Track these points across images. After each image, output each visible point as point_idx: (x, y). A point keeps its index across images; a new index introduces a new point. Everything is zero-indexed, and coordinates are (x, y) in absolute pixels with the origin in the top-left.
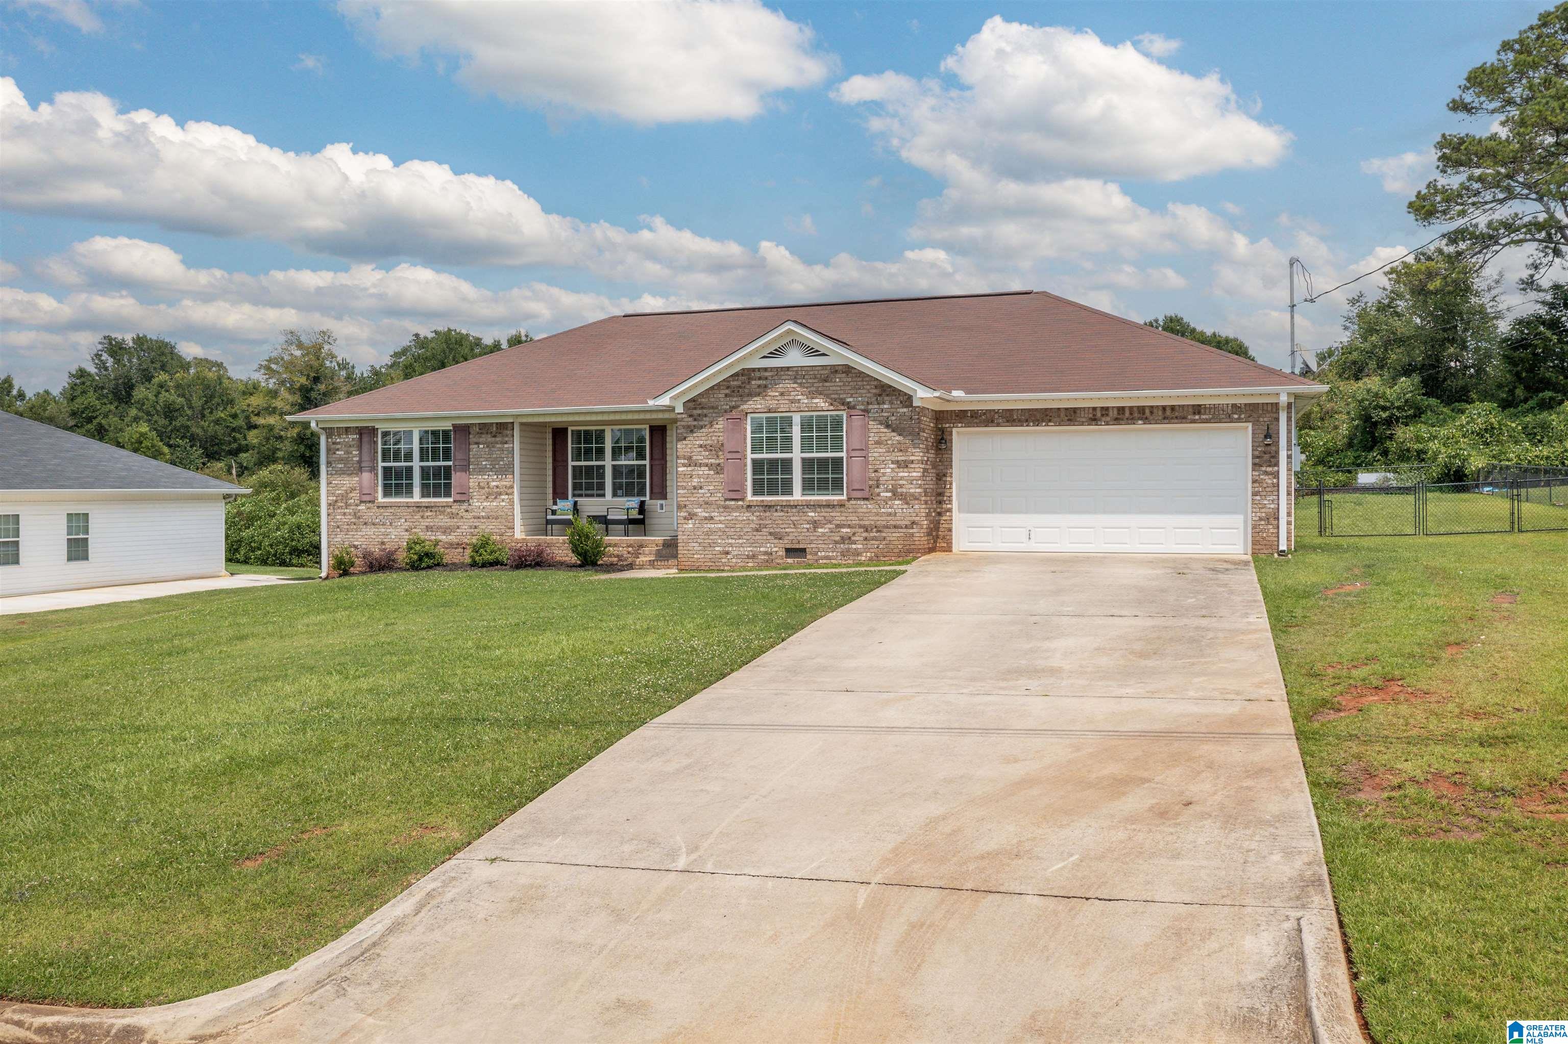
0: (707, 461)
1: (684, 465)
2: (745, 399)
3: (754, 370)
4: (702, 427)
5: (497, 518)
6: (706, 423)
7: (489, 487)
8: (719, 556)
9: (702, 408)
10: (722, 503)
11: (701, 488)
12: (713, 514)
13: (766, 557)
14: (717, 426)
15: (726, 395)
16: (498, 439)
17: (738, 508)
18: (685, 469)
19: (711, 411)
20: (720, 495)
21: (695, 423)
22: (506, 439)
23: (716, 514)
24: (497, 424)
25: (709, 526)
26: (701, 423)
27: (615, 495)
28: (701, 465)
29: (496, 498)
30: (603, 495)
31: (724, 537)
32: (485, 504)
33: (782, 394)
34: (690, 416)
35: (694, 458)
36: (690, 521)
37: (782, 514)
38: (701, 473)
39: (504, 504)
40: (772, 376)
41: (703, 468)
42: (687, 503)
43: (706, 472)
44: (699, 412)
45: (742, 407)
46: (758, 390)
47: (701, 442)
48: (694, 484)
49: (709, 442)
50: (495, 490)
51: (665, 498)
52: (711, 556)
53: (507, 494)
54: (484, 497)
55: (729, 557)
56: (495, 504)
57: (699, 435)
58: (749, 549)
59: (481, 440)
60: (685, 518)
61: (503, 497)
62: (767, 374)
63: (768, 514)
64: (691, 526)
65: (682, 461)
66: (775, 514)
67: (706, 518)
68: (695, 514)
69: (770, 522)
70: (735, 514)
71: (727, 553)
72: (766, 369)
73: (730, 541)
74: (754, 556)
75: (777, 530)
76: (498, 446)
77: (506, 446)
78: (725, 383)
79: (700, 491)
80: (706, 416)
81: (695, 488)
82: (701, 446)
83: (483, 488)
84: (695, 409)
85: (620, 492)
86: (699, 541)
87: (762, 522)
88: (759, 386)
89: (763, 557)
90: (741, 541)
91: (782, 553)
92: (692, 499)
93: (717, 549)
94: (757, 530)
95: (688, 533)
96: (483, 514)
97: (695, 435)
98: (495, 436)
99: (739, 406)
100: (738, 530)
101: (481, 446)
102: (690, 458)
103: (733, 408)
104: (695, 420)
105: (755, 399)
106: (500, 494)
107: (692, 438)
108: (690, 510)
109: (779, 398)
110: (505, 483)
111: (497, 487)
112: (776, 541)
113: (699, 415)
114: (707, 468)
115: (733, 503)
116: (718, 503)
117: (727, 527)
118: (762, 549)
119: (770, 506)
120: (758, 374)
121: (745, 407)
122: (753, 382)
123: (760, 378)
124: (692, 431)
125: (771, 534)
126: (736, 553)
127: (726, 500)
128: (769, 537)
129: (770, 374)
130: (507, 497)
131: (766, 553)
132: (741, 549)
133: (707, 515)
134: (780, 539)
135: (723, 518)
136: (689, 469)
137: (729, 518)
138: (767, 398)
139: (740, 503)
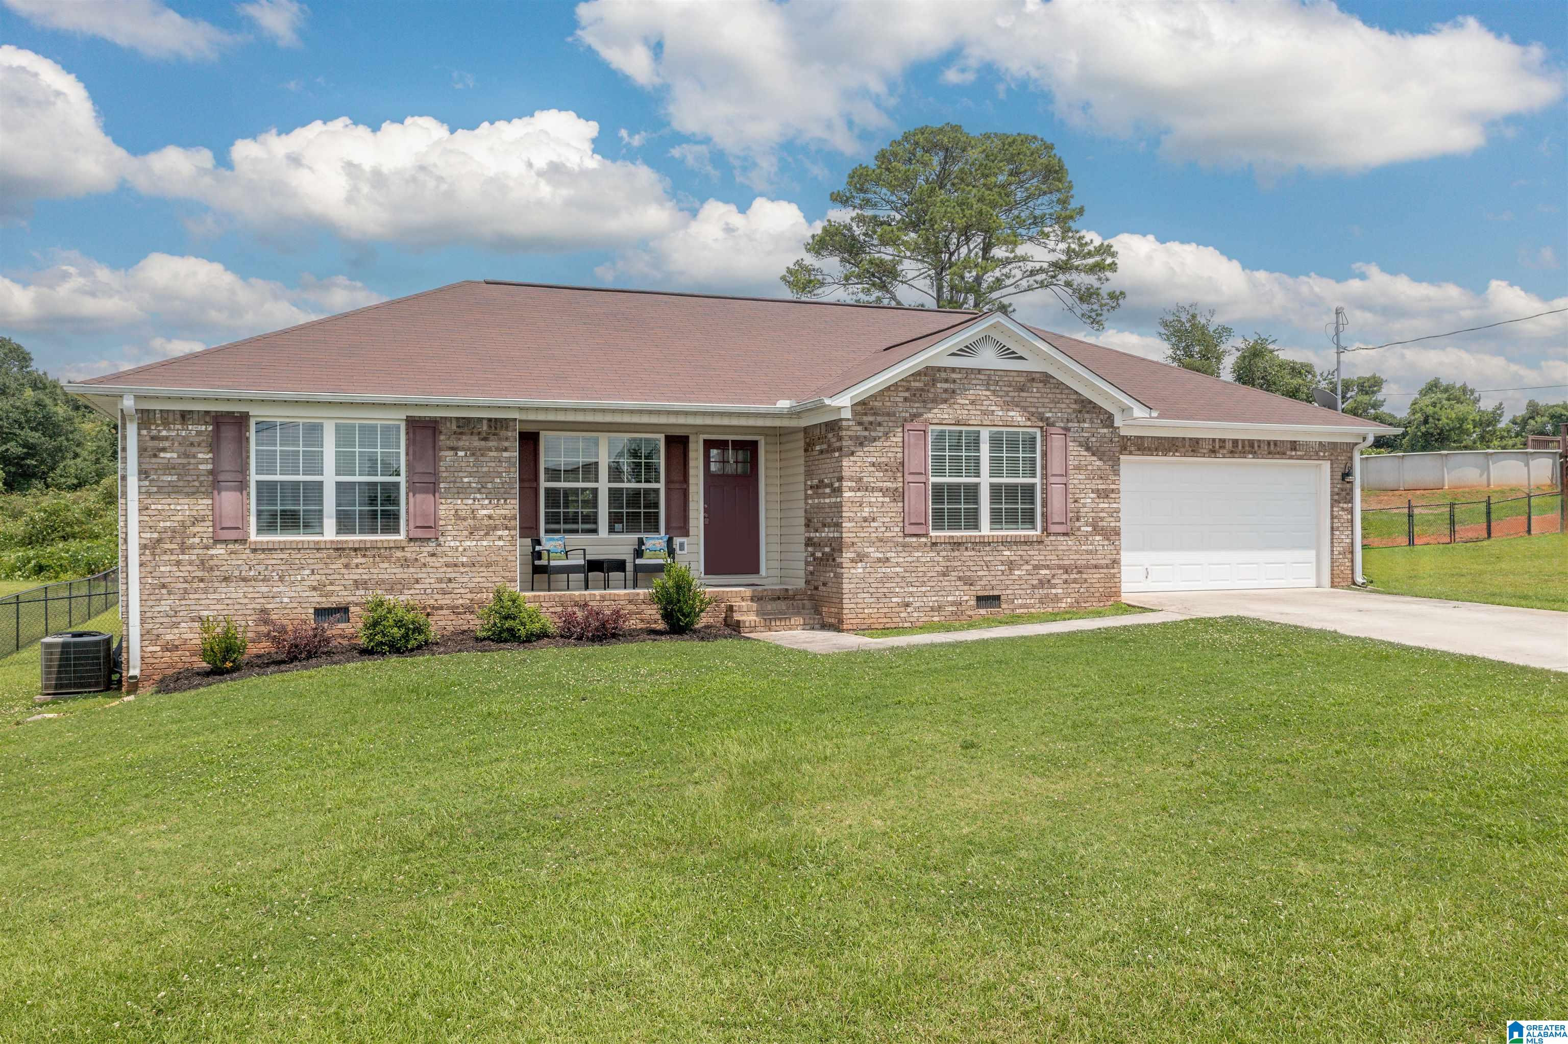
0: (881, 484)
1: (851, 489)
2: (929, 406)
3: (939, 369)
4: (875, 439)
5: (489, 565)
6: (880, 434)
7: (474, 518)
8: (897, 610)
9: (875, 414)
10: (900, 540)
11: (874, 520)
12: (889, 555)
13: (954, 608)
14: (894, 439)
15: (906, 399)
16: (491, 444)
17: (917, 548)
18: (852, 494)
19: (886, 418)
20: (898, 529)
21: (866, 433)
22: (506, 444)
23: (893, 555)
24: (490, 420)
25: (884, 570)
26: (873, 434)
28: (873, 490)
29: (487, 534)
30: (595, 531)
31: (904, 584)
32: (468, 543)
33: (973, 403)
34: (860, 424)
35: (865, 479)
36: (859, 565)
37: (973, 553)
38: (873, 500)
39: (501, 543)
40: (961, 379)
41: (876, 494)
42: (856, 540)
43: (880, 499)
44: (871, 419)
45: (925, 416)
46: (944, 396)
47: (874, 460)
48: (865, 514)
49: (883, 459)
50: (486, 522)
51: (686, 534)
52: (886, 610)
53: (507, 528)
54: (466, 533)
55: (909, 610)
56: (485, 543)
57: (872, 449)
58: (934, 599)
59: (461, 444)
60: (852, 561)
61: (500, 533)
62: (954, 376)
63: (956, 553)
64: (860, 570)
65: (849, 484)
66: (966, 553)
67: (879, 560)
68: (867, 555)
69: (959, 563)
70: (916, 554)
71: (907, 605)
72: (953, 370)
73: (911, 589)
74: (940, 607)
75: (968, 574)
76: (492, 454)
77: (505, 454)
78: (904, 384)
79: (873, 524)
80: (880, 424)
81: (865, 520)
82: (873, 465)
83: (465, 519)
84: (866, 414)
85: (618, 527)
86: (871, 590)
87: (949, 564)
88: (946, 391)
89: (950, 609)
90: (924, 589)
91: (973, 602)
92: (862, 535)
93: (894, 600)
94: (944, 575)
95: (856, 580)
96: (465, 559)
97: (865, 449)
98: (485, 439)
99: (921, 415)
100: (920, 574)
101: (461, 454)
102: (861, 479)
103: (914, 417)
104: (866, 429)
105: (941, 406)
106: (495, 528)
107: (861, 454)
108: (859, 550)
109: (970, 407)
110: (503, 512)
111: (490, 517)
112: (966, 588)
113: (871, 423)
114: (881, 494)
115: (914, 539)
116: (896, 539)
117: (906, 571)
118: (950, 599)
119: (959, 544)
120: (943, 375)
121: (930, 415)
122: (939, 385)
123: (946, 381)
124: (861, 444)
125: (960, 578)
126: (918, 604)
127: (905, 536)
128: (958, 583)
129: (959, 376)
130: (507, 532)
131: (953, 603)
132: (925, 599)
133: (881, 555)
134: (971, 585)
135: (902, 560)
136: (859, 494)
137: (909, 559)
138: (956, 406)
139: (923, 540)
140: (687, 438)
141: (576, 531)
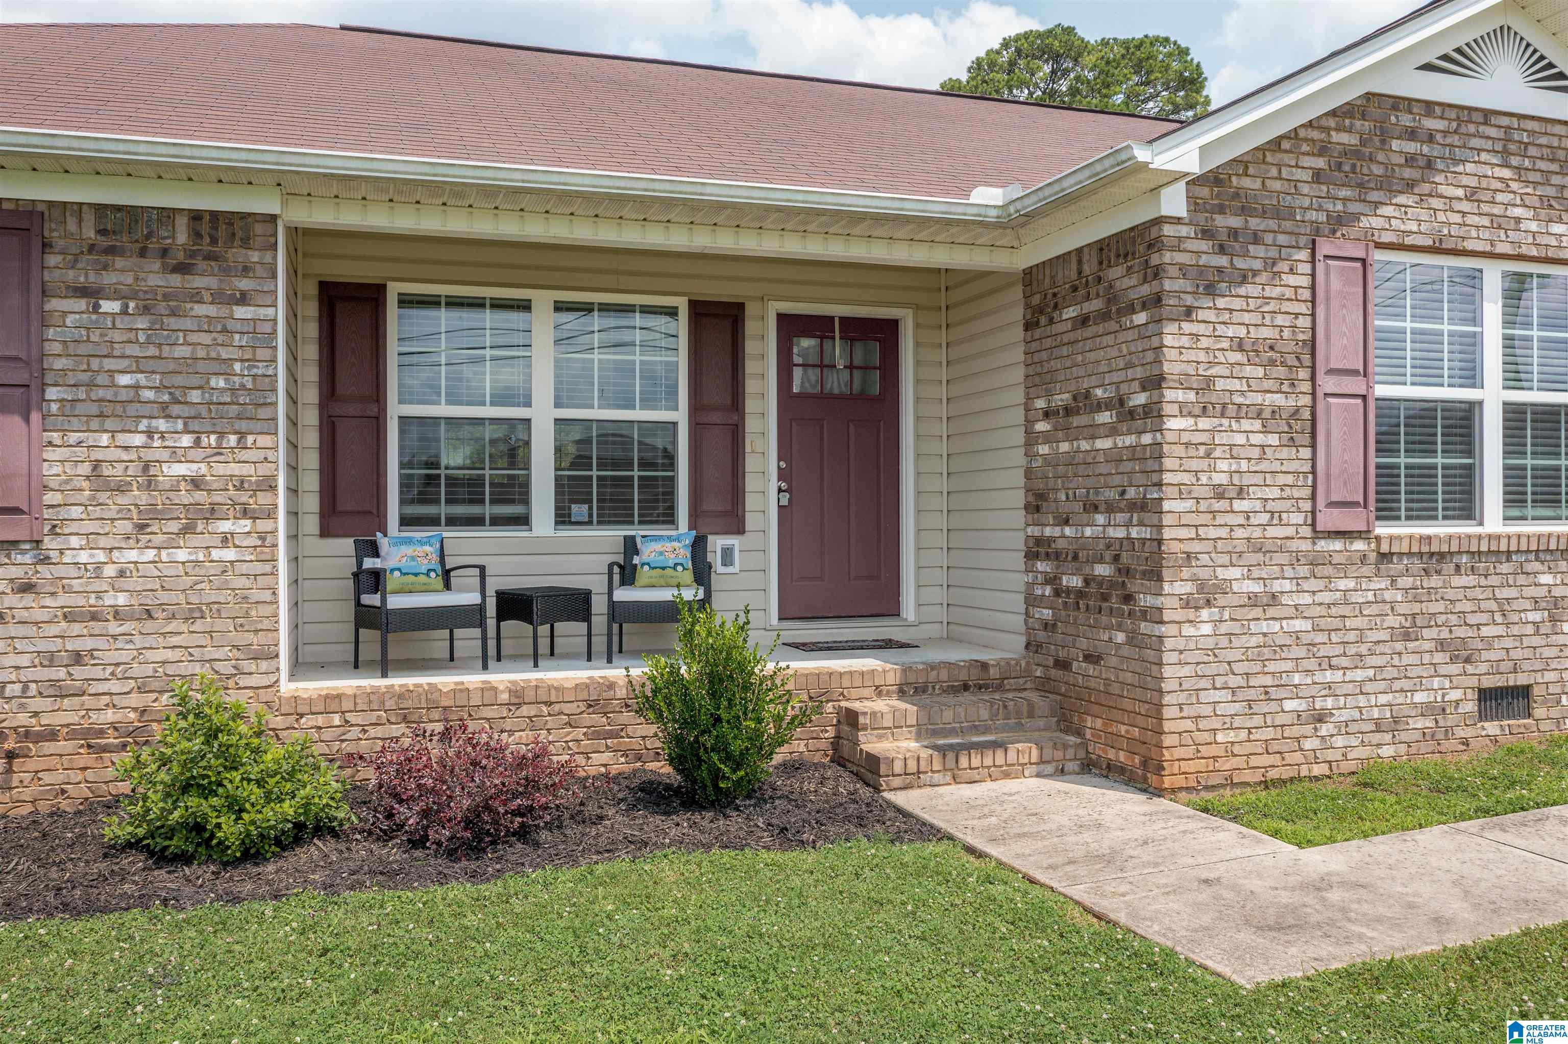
0: (1258, 398)
1: (1184, 410)
2: (1374, 196)
3: (1399, 103)
4: (1244, 278)
5: (193, 615)
6: (1257, 265)
7: (150, 485)
8: (1296, 731)
9: (1244, 211)
10: (1305, 546)
11: (1241, 493)
12: (1277, 586)
13: (1429, 723)
14: (1291, 280)
15: (1318, 176)
16: (198, 282)
17: (1343, 569)
18: (1187, 423)
19: (1272, 224)
20: (1298, 518)
21: (1223, 261)
22: (244, 284)
23: (1287, 585)
24: (196, 216)
25: (1264, 626)
26: (1240, 263)
27: (563, 518)
28: (1241, 412)
29: (188, 530)
30: (523, 521)
31: (1311, 664)
32: (133, 555)
33: (1471, 195)
34: (1207, 234)
35: (1220, 384)
36: (1205, 614)
37: (1471, 580)
38: (1240, 439)
39: (230, 554)
40: (1445, 133)
41: (1246, 425)
42: (1196, 547)
43: (1257, 439)
44: (1235, 222)
45: (1365, 222)
46: (1407, 173)
47: (1242, 332)
48: (1221, 479)
49: (1265, 332)
50: (185, 497)
51: (739, 529)
52: (1269, 733)
53: (246, 513)
54: (126, 526)
55: (1325, 729)
56: (182, 555)
57: (1237, 304)
58: (1383, 699)
59: (109, 279)
60: (1187, 603)
61: (225, 526)
62: (1430, 123)
63: (1435, 581)
64: (1207, 629)
65: (1180, 395)
66: (1457, 581)
67: (1253, 601)
68: (1223, 587)
69: (1440, 607)
70: (1343, 584)
71: (1320, 718)
72: (1429, 107)
73: (1329, 676)
74: (1396, 720)
75: (1461, 632)
76: (201, 310)
77: (241, 312)
78: (1315, 134)
79: (1238, 505)
80: (1256, 239)
81: (1220, 493)
82: (1240, 345)
83: (121, 488)
84: (1221, 210)
85: (579, 511)
86: (1234, 681)
87: (1416, 608)
88: (1410, 160)
89: (1420, 723)
90: (1359, 675)
91: (1470, 707)
92: (1213, 533)
93: (1289, 705)
94: (1407, 637)
95: (1198, 656)
96: (122, 599)
97: (1221, 302)
98: (182, 269)
99: (1356, 217)
100: (1352, 636)
101: (110, 306)
102: (1208, 383)
103: (1338, 222)
104: (1222, 250)
105: (1401, 199)
106: (212, 513)
107: (1211, 315)
108: (1204, 574)
109: (1465, 206)
110: (235, 469)
111: (196, 483)
112: (1455, 669)
113: (1234, 233)
114: (1257, 425)
115: (1337, 545)
116: (1294, 545)
117: (1316, 629)
118: (1419, 697)
119: (1442, 556)
120: (1406, 120)
121: (1376, 222)
122: (1395, 145)
123: (1411, 134)
124: (1211, 290)
125: (1442, 645)
126: (1345, 715)
127: (1317, 535)
128: (1439, 657)
129: (1440, 125)
130: (245, 525)
131: (1426, 710)
132: (1362, 701)
133: (1257, 588)
134: (1467, 660)
135: (1307, 599)
136: (1204, 423)
137: (1326, 597)
138: (1435, 203)
139: (1359, 545)
140: (741, 307)
141: (476, 521)
